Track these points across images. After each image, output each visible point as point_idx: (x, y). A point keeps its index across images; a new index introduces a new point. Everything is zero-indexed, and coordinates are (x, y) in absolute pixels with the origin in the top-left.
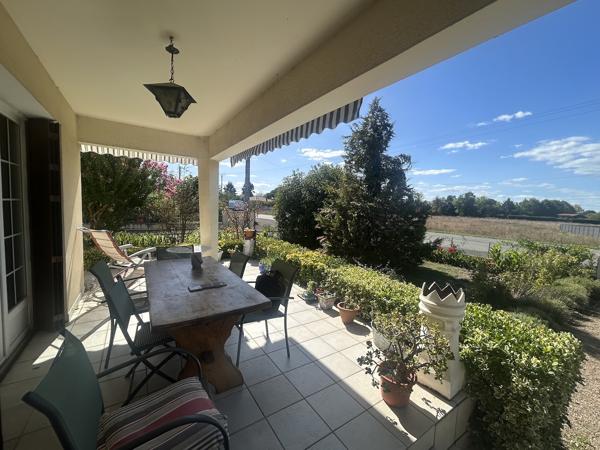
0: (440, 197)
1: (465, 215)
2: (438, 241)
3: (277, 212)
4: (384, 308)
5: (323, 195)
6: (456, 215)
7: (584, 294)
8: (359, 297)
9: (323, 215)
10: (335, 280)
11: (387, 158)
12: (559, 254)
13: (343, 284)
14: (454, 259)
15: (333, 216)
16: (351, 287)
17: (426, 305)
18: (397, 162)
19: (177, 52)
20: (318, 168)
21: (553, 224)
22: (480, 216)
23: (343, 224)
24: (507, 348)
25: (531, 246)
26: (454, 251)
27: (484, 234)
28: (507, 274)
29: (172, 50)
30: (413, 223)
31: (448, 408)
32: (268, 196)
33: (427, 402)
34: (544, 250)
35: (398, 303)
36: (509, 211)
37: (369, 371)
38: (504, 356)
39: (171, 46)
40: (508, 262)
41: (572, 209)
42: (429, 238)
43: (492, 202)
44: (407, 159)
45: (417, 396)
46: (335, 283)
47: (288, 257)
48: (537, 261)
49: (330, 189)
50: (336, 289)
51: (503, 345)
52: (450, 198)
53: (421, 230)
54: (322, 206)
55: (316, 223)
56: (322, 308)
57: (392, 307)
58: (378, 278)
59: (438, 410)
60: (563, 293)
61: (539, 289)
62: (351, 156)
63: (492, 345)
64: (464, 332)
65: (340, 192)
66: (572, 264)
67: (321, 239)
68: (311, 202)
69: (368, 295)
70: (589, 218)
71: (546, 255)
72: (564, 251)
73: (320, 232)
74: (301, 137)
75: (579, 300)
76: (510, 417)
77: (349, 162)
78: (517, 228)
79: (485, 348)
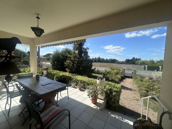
0: (93, 58)
1: (99, 62)
2: (95, 68)
3: (51, 62)
4: (88, 84)
5: (67, 57)
6: (96, 62)
7: (120, 78)
8: (82, 83)
9: (67, 62)
10: (76, 79)
11: (84, 48)
12: (116, 70)
13: (78, 80)
14: (98, 73)
15: (70, 63)
16: (80, 81)
17: (99, 82)
18: (86, 49)
19: (39, 18)
20: (65, 49)
21: (114, 64)
22: (102, 62)
23: (73, 65)
24: (112, 88)
25: (112, 69)
26: (98, 71)
27: (103, 66)
28: (108, 75)
29: (38, 18)
30: (89, 64)
31: (103, 101)
32: (44, 56)
33: (100, 101)
34: (114, 69)
35: (91, 83)
36: (107, 61)
37: (90, 97)
38: (112, 89)
39: (38, 17)
40: (108, 72)
41: (117, 61)
42: (93, 68)
43: (104, 59)
44: (88, 49)
45: (98, 101)
46: (75, 80)
47: (60, 75)
48: (113, 72)
49: (69, 55)
50: (76, 82)
51: (111, 88)
52: (95, 58)
53: (91, 66)
54: (66, 60)
55: (65, 65)
56: (73, 87)
57: (90, 84)
58: (86, 78)
59: (102, 102)
60: (117, 78)
61: (114, 77)
62: (74, 47)
63: (110, 88)
64: (105, 87)
65: (72, 56)
66: (118, 72)
67: (67, 69)
68: (63, 59)
69: (84, 82)
70: (120, 63)
71: (114, 71)
72: (117, 70)
73: (66, 67)
74: (69, 43)
75: (120, 79)
76: (113, 100)
77: (74, 48)
78: (108, 65)
79: (109, 89)
